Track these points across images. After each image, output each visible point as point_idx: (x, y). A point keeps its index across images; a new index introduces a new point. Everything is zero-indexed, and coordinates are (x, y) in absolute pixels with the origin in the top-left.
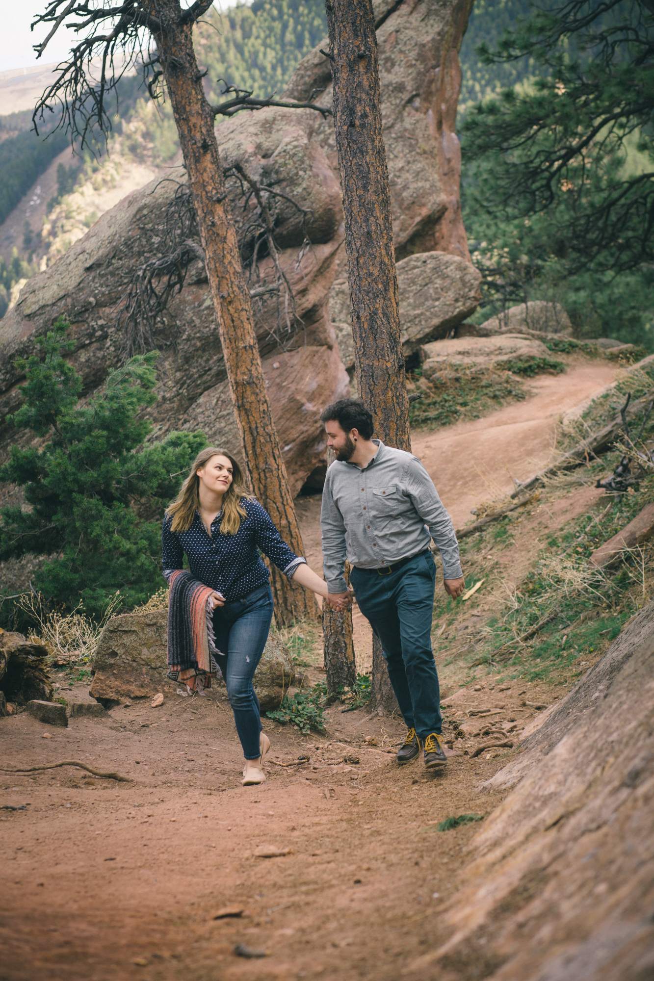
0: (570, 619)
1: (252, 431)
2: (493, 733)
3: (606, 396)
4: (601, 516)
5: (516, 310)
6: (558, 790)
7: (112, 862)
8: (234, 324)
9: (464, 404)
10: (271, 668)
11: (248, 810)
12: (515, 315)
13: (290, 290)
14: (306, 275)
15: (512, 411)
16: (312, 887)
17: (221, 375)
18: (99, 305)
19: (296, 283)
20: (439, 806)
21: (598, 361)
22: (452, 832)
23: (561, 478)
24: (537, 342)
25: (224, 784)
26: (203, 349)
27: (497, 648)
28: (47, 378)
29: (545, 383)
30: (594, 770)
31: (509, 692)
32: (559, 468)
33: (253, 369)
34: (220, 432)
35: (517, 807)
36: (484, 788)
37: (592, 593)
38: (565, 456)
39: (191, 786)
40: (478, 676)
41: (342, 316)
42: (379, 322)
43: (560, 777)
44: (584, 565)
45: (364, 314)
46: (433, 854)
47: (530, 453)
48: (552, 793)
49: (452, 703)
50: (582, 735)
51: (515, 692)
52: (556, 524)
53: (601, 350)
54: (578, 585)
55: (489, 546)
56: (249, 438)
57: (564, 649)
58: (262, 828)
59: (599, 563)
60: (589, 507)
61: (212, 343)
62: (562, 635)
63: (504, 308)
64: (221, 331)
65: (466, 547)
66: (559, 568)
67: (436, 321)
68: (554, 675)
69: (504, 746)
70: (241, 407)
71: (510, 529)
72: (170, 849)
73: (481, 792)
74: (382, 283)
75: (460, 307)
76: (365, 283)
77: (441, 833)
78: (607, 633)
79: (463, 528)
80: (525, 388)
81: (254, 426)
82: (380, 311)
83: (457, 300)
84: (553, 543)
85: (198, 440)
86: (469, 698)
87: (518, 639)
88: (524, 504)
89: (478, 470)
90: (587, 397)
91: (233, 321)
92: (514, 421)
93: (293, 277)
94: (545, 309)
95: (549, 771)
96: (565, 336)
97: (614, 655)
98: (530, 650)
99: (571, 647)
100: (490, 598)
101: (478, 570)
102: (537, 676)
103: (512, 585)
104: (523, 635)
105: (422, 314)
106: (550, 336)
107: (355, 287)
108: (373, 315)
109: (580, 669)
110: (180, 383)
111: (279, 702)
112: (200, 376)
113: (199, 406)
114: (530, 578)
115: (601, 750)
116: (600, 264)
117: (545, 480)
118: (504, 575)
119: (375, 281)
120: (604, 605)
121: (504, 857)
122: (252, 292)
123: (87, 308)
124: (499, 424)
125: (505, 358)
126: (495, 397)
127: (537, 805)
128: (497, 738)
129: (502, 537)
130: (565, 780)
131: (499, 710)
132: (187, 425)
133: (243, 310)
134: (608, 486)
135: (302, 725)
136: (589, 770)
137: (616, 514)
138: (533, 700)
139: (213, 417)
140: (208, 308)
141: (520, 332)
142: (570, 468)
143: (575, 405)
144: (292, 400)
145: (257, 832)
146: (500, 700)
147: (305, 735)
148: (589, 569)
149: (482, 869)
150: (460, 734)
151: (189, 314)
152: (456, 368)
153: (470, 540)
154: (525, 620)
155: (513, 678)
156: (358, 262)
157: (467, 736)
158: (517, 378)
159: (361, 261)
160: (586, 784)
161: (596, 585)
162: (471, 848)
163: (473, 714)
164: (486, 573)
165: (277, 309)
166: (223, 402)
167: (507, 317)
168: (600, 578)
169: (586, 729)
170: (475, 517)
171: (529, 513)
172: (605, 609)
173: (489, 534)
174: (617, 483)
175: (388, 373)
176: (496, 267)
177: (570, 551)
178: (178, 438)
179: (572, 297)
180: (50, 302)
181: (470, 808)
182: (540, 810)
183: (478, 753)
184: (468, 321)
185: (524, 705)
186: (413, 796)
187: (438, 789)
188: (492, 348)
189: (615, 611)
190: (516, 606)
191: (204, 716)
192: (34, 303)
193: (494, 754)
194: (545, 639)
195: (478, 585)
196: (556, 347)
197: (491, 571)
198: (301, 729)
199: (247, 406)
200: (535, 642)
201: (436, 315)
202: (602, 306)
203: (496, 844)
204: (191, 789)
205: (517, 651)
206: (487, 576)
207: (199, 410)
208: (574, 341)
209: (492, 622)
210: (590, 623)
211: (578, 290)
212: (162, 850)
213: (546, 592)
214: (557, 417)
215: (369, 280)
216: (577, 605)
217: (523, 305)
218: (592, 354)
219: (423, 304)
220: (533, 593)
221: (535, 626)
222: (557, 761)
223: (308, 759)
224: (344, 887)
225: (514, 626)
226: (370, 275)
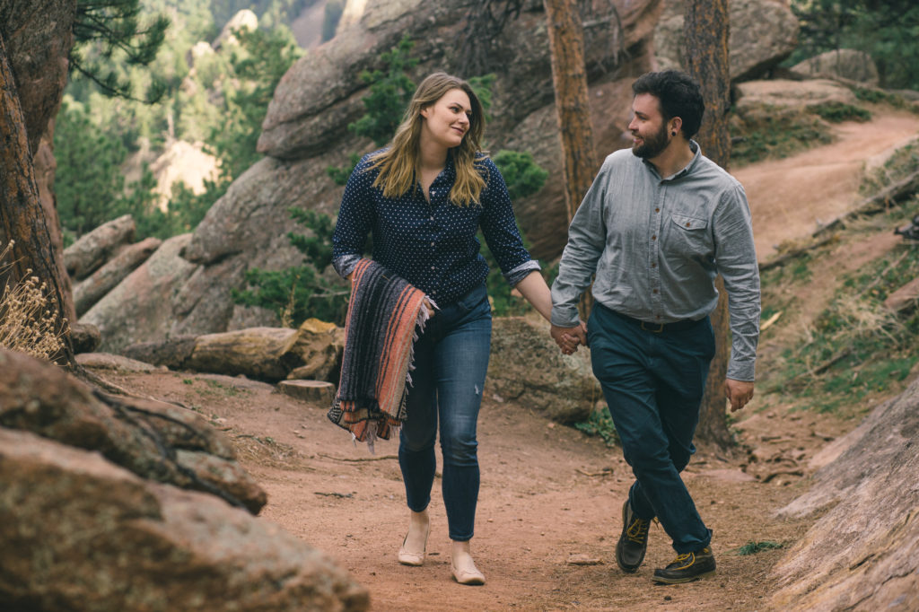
0: (863, 357)
1: (574, 155)
2: (784, 460)
3: (909, 148)
4: (897, 262)
5: (828, 57)
6: (860, 530)
7: (435, 557)
8: (565, 53)
9: (773, 143)
10: (583, 383)
11: (559, 517)
12: (826, 61)
13: (620, 25)
14: (636, 10)
15: (817, 153)
16: (624, 599)
17: (548, 99)
18: (439, 24)
19: (625, 18)
20: (737, 529)
21: (902, 112)
22: (753, 557)
23: (861, 222)
24: (846, 90)
25: (533, 488)
26: (533, 73)
27: (790, 378)
28: (390, 92)
29: (851, 129)
30: (898, 516)
31: (800, 422)
32: (861, 213)
33: (580, 96)
34: (542, 152)
35: (819, 541)
36: (780, 516)
37: (885, 335)
38: (866, 201)
39: (503, 487)
40: (771, 404)
41: (665, 51)
42: (710, 67)
43: (863, 518)
44: (879, 308)
45: (696, 59)
46: (737, 577)
47: (832, 195)
48: (855, 532)
49: (745, 427)
50: (884, 480)
51: (805, 422)
52: (855, 264)
53: (906, 102)
54: (872, 326)
55: (789, 281)
56: (571, 161)
57: (854, 386)
58: (573, 536)
59: (894, 306)
60: (886, 252)
61: (543, 68)
62: (854, 373)
63: (814, 53)
64: (553, 58)
65: (767, 280)
66: (854, 307)
67: (752, 63)
68: (844, 409)
69: (796, 474)
70: (566, 132)
71: (810, 267)
72: (488, 549)
73: (776, 519)
74: (716, 31)
75: (776, 51)
76: (699, 29)
77: (743, 557)
78: (897, 374)
79: (764, 261)
80: (832, 132)
81: (576, 150)
82: (711, 57)
83: (773, 44)
84: (849, 283)
85: (525, 160)
86: (762, 424)
87: (811, 372)
88: (824, 244)
89: (782, 206)
90: (890, 146)
91: (564, 50)
92: (819, 162)
93: (623, 12)
94: (853, 58)
95: (852, 511)
96: (871, 85)
97: (909, 400)
98: (822, 383)
99: (861, 384)
100: (786, 330)
101: (776, 303)
102: (827, 409)
103: (808, 320)
104: (816, 368)
105: (740, 55)
106: (858, 84)
107: (689, 32)
108: (705, 60)
109: (868, 406)
110: (508, 103)
111: (588, 414)
112: (528, 99)
113: (524, 126)
114: (826, 314)
115: (904, 498)
116: (910, 20)
117: (846, 223)
118: (801, 309)
119: (709, 28)
120: (895, 347)
121: (809, 590)
122: (585, 24)
123: (427, 27)
124: (805, 164)
125: (814, 102)
126: (803, 139)
127: (840, 542)
128: (788, 466)
129: (801, 273)
130: (868, 522)
131: (788, 438)
132: (512, 144)
133: (575, 40)
134: (906, 235)
135: (607, 438)
136: (893, 515)
137: (911, 261)
138: (822, 431)
139: (537, 138)
140: (540, 35)
141: (831, 79)
142: (870, 213)
143: (879, 152)
144: (612, 127)
145: (568, 539)
146: (791, 428)
147: (610, 448)
148: (883, 311)
149: (789, 599)
150: (753, 459)
151: (522, 39)
152: (767, 108)
153: (770, 273)
154: (818, 354)
155: (804, 408)
156: (694, 10)
157: (760, 460)
158: (825, 123)
159: (698, 8)
160: (890, 529)
161: (889, 328)
162: (773, 576)
163: (764, 440)
164: (784, 307)
165: (606, 41)
166: (548, 124)
167: (818, 63)
168: (893, 321)
169: (888, 474)
170: (775, 252)
171: (828, 252)
172: (895, 350)
173: (789, 269)
174: (915, 232)
175: (714, 115)
176: (809, 13)
177: (866, 292)
178: (507, 157)
179: (880, 46)
180: (393, 18)
181: (767, 534)
182: (843, 548)
183: (770, 478)
184: (783, 64)
185: (813, 435)
186: (711, 516)
187: (736, 511)
188: (804, 92)
189: (905, 353)
190: (811, 340)
191: (517, 422)
192: (377, 18)
193: (785, 480)
194: (836, 374)
195: (776, 317)
196: (864, 96)
197: (789, 305)
198: (606, 441)
199: (572, 131)
200: (827, 376)
201: (752, 56)
202: (908, 58)
203: (799, 575)
204: (503, 490)
205: (809, 384)
206: (784, 309)
207: (524, 130)
208: (881, 91)
209: (787, 353)
210: (881, 363)
211: (885, 40)
212: (482, 549)
213: (841, 330)
214: (860, 164)
215: (704, 27)
216: (870, 345)
217: (834, 53)
218: (897, 105)
219: (740, 46)
220: (828, 329)
221: (828, 362)
222: (860, 502)
223: (612, 471)
224: (655, 602)
225: (808, 358)
226: (705, 22)
